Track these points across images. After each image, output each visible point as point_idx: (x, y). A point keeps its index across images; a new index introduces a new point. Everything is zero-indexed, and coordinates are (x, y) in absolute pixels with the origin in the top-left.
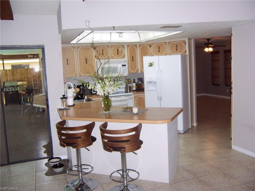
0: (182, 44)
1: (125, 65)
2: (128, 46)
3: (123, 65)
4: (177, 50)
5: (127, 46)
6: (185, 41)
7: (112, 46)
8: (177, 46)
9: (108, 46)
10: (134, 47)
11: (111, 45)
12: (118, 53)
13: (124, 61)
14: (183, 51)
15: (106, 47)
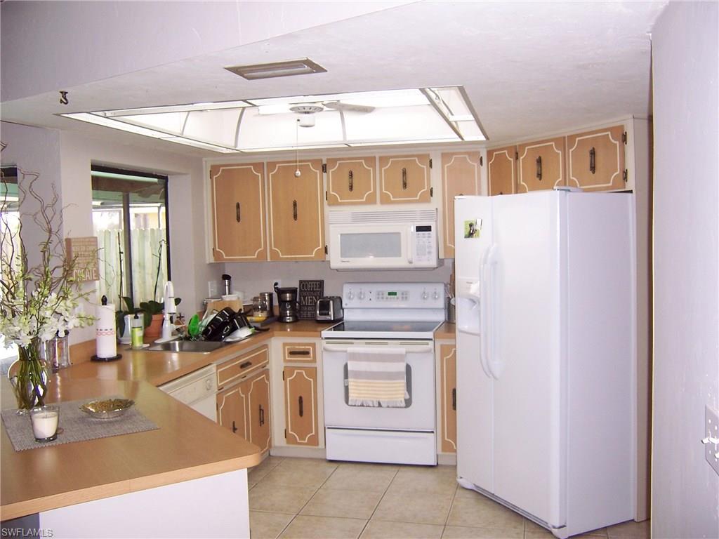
0: (612, 143)
1: (428, 229)
2: (446, 156)
3: (419, 229)
4: (593, 168)
5: (444, 155)
6: (622, 127)
7: (384, 160)
8: (593, 153)
9: (370, 160)
10: (468, 159)
11: (382, 155)
12: (405, 185)
13: (425, 214)
14: (616, 174)
15: (363, 161)
